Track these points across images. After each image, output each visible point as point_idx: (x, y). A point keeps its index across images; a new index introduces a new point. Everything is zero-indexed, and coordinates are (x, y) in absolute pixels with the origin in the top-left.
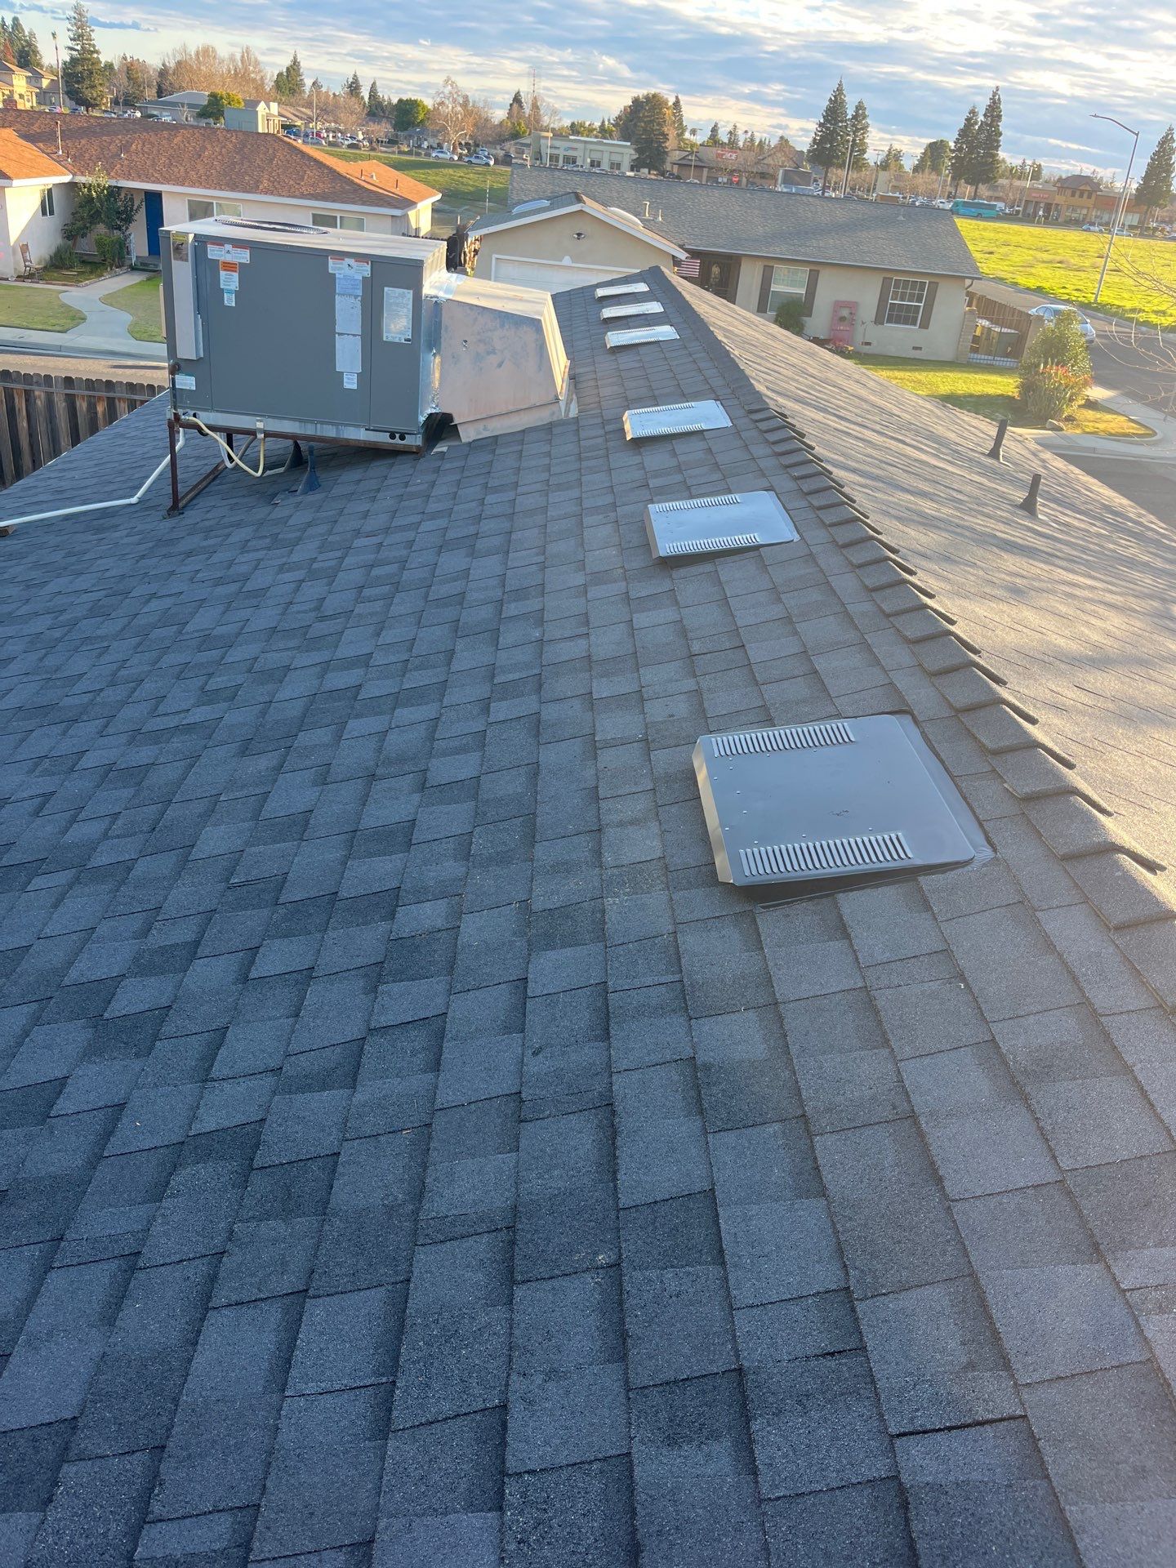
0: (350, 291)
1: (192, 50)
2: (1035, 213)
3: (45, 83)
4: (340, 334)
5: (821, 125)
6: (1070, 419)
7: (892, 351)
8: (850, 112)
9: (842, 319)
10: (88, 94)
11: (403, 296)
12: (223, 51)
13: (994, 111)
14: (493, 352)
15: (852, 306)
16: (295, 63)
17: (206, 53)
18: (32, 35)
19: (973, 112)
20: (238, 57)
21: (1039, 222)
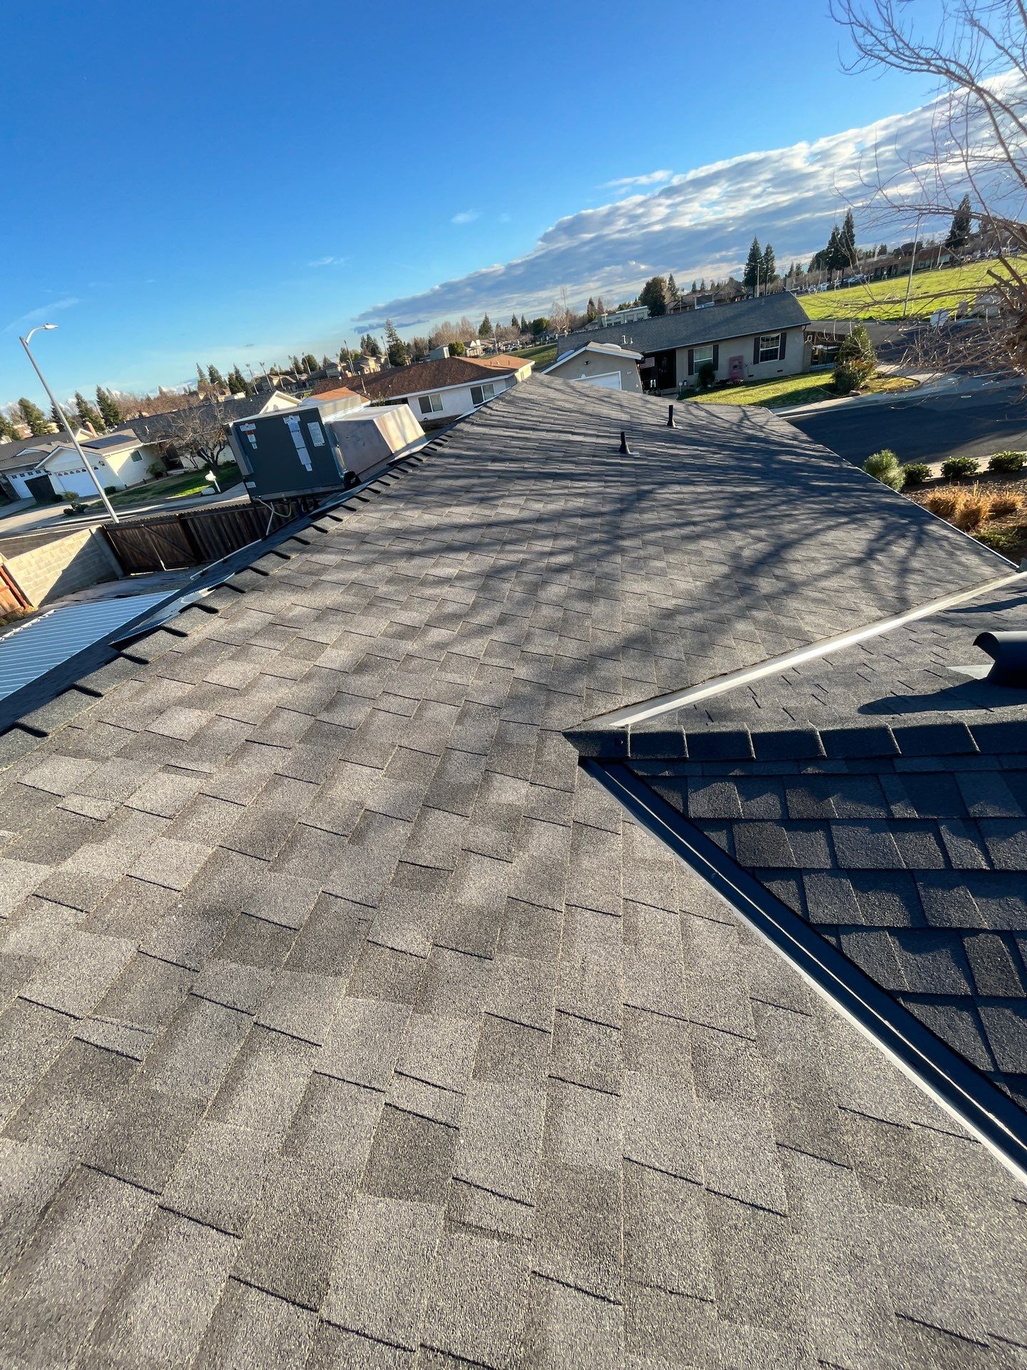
0: (296, 430)
1: (440, 326)
2: (882, 274)
3: (383, 360)
5: (747, 265)
6: (866, 387)
7: (766, 376)
8: (763, 252)
9: (735, 367)
10: (399, 360)
11: (316, 426)
12: (453, 323)
13: (849, 224)
14: (359, 439)
15: (740, 359)
16: (486, 318)
17: (446, 325)
18: (375, 340)
19: (837, 229)
20: (460, 323)
21: (884, 279)
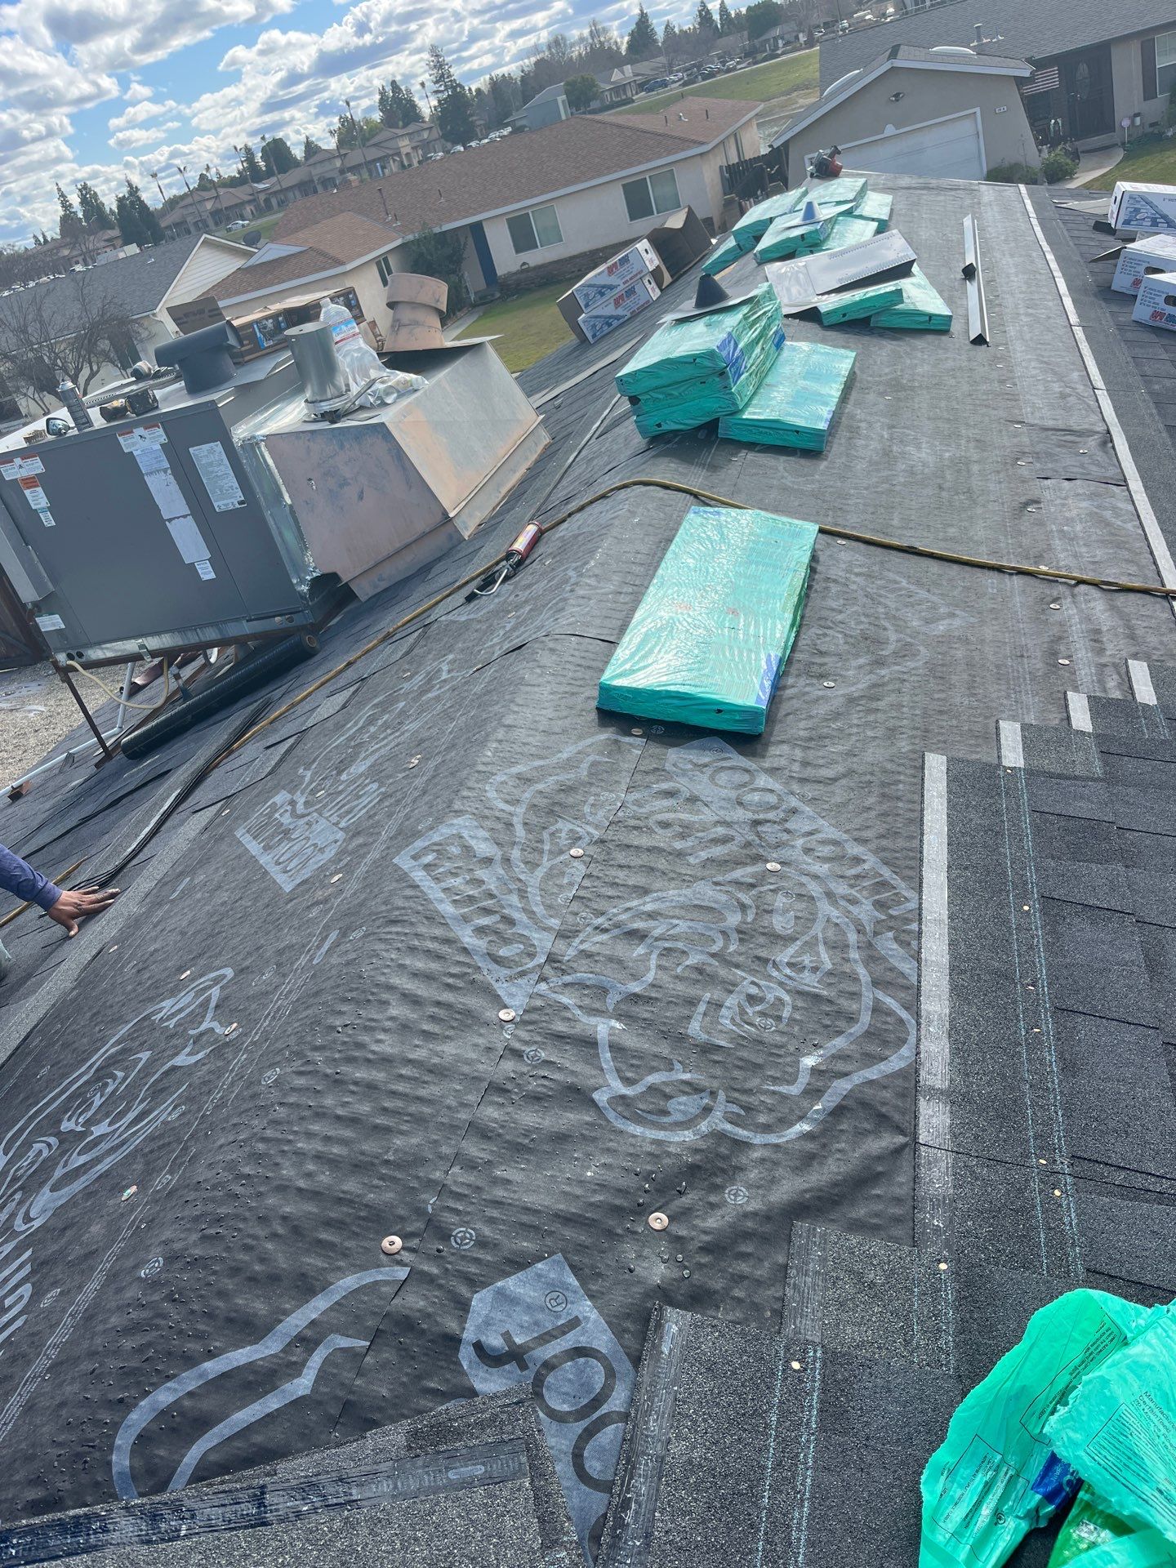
0: (156, 466)
4: (170, 520)
11: (211, 451)
14: (344, 483)
17: (557, 42)
